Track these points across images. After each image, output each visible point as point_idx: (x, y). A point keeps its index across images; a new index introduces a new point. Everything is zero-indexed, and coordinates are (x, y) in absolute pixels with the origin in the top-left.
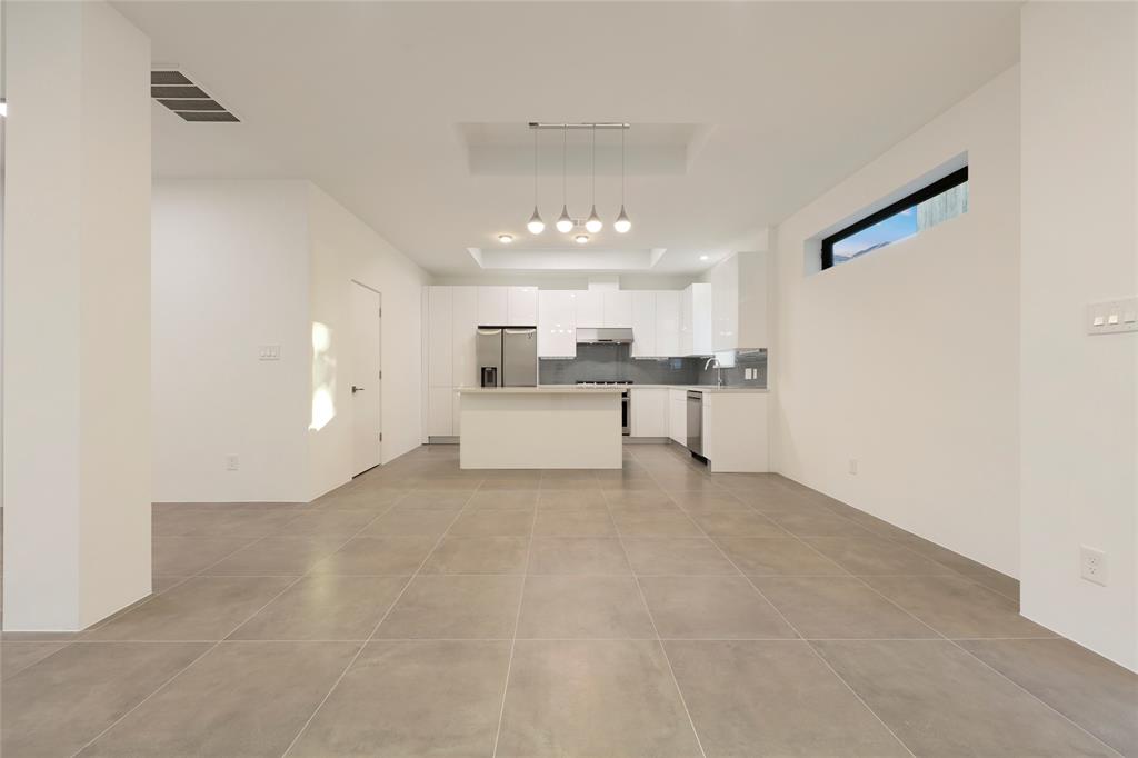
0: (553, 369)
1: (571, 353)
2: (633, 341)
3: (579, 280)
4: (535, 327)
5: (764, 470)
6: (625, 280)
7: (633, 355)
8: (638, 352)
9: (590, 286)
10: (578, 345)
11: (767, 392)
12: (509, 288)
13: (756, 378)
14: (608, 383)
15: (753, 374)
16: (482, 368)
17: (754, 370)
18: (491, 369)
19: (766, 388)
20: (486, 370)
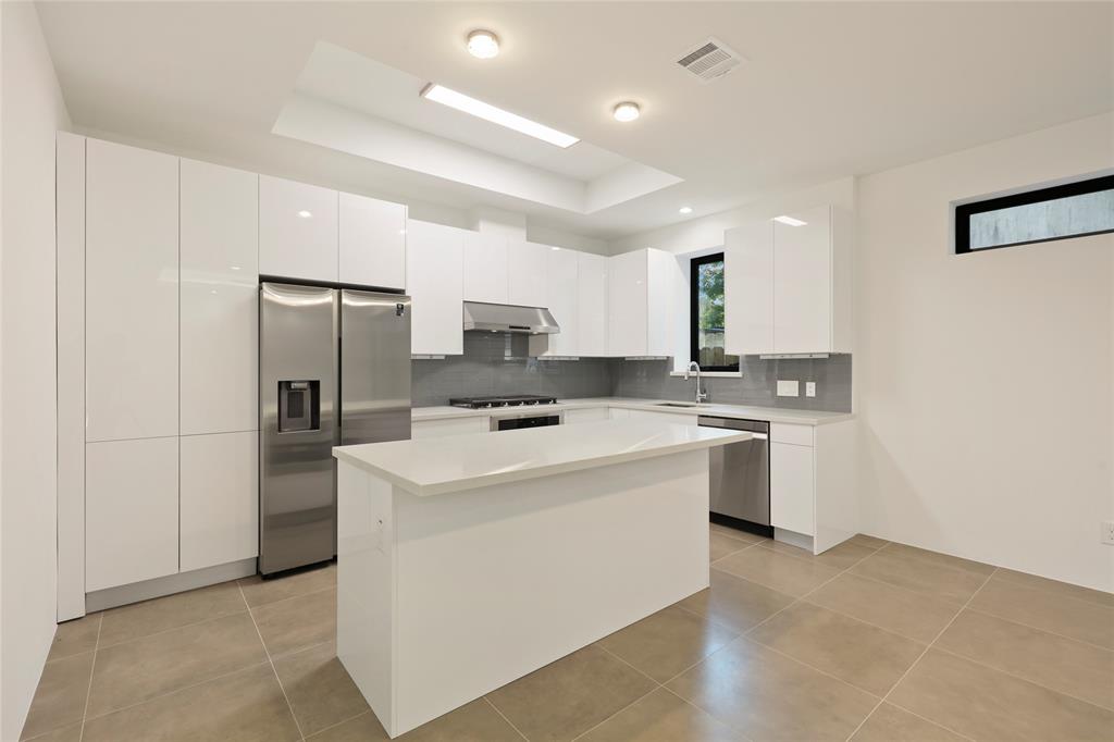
1: (457, 348)
3: (464, 209)
4: (403, 293)
6: (539, 225)
7: (546, 354)
8: (557, 347)
10: (467, 333)
13: (813, 395)
14: (527, 403)
15: (802, 388)
16: (280, 383)
17: (808, 384)
18: (305, 385)
19: (850, 412)
20: (293, 386)
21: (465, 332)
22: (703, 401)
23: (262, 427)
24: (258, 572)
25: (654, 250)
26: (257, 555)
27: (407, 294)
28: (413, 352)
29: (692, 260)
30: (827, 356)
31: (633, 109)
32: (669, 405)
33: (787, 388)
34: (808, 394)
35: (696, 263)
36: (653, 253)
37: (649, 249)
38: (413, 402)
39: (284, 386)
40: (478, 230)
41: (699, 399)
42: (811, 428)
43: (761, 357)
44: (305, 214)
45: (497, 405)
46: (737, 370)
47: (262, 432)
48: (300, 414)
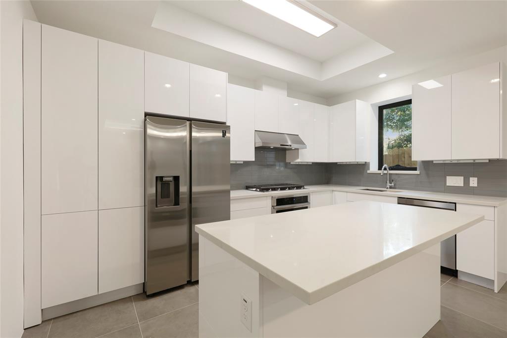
1: (251, 157)
7: (298, 161)
9: (264, 88)
13: (476, 185)
14: (290, 189)
15: (466, 182)
16: (157, 177)
17: (471, 179)
18: (171, 179)
20: (164, 179)
21: (256, 148)
22: (391, 188)
23: (147, 204)
24: (144, 292)
25: (359, 101)
26: (144, 282)
27: (227, 124)
28: (232, 159)
29: (379, 107)
30: (487, 161)
32: (368, 190)
33: (455, 181)
34: (471, 185)
35: (381, 109)
36: (359, 103)
37: (357, 100)
38: (231, 187)
39: (159, 179)
40: (262, 90)
41: (388, 187)
42: (493, 208)
43: (434, 162)
44: (168, 86)
45: (274, 189)
46: (416, 170)
47: (147, 207)
48: (168, 196)
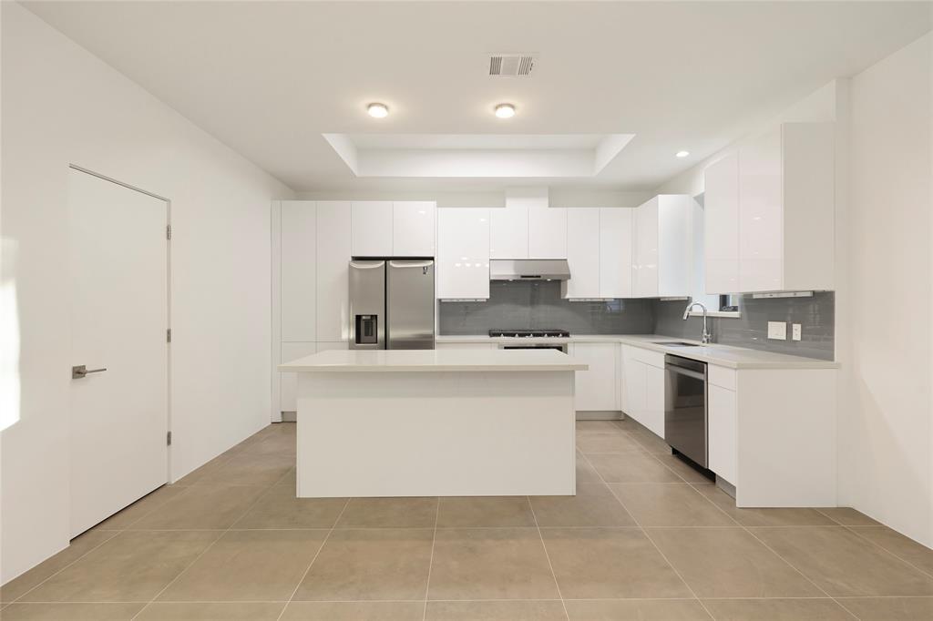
0: (458, 316)
1: (483, 293)
2: (569, 277)
3: (494, 193)
4: (432, 259)
5: (831, 503)
6: (558, 193)
7: (567, 297)
8: (574, 292)
9: (509, 202)
10: (493, 283)
11: (838, 366)
12: (395, 203)
13: (799, 338)
15: (789, 331)
16: (357, 316)
17: (794, 326)
18: (369, 318)
19: (832, 360)
20: (363, 318)
25: (665, 196)
30: (809, 294)
31: (510, 109)
33: (776, 330)
34: (794, 338)
37: (660, 196)
40: (504, 207)
41: (705, 339)
42: (734, 371)
43: (755, 297)
46: (736, 311)
48: (371, 335)
